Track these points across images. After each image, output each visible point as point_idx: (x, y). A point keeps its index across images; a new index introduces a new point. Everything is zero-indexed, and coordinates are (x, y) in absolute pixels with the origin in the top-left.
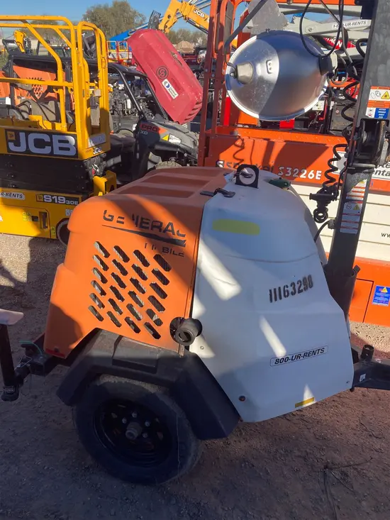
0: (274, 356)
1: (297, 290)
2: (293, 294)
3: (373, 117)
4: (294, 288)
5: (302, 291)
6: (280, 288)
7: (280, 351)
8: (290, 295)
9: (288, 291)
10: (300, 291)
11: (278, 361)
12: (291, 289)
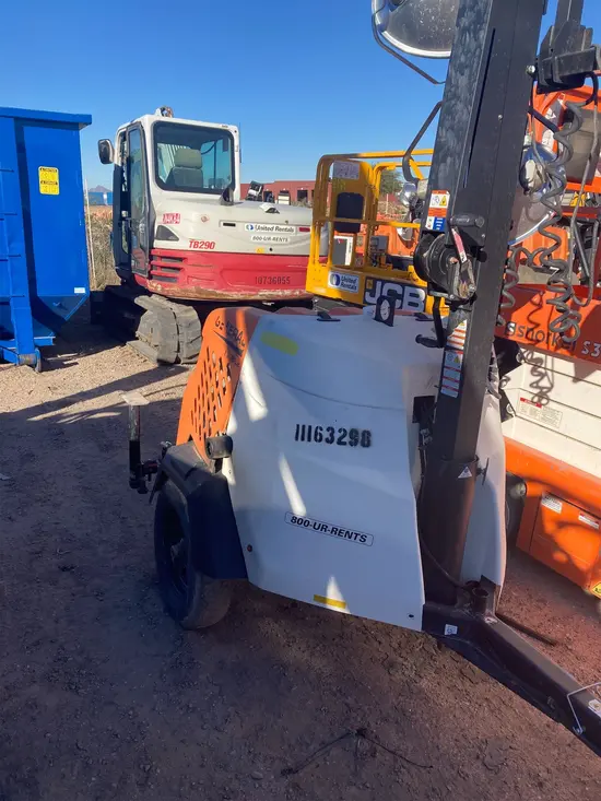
0: (290, 511)
1: (336, 440)
2: (330, 441)
3: (431, 228)
4: (332, 435)
5: (345, 444)
6: (310, 427)
7: (299, 509)
8: (323, 442)
9: (321, 435)
10: (340, 442)
11: (295, 520)
12: (326, 434)
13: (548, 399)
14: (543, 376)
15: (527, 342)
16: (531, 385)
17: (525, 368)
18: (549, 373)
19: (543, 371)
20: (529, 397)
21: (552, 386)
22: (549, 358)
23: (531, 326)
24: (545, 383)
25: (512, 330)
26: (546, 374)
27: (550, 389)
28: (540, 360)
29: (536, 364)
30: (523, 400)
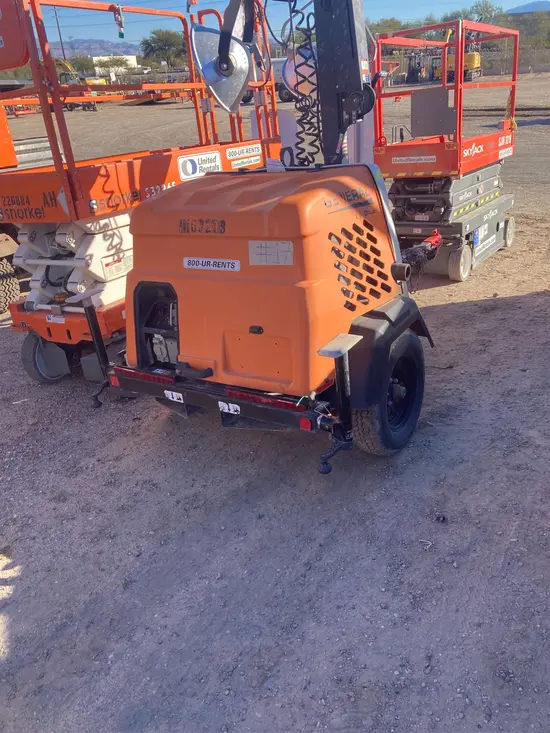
13: (123, 251)
14: (112, 236)
15: (110, 210)
16: (108, 250)
17: (99, 238)
18: (116, 231)
19: (111, 232)
20: (110, 259)
21: (121, 239)
22: (111, 219)
23: (108, 196)
24: (116, 241)
25: (95, 207)
26: (114, 233)
27: (121, 243)
28: (106, 225)
29: (104, 230)
30: (107, 265)
